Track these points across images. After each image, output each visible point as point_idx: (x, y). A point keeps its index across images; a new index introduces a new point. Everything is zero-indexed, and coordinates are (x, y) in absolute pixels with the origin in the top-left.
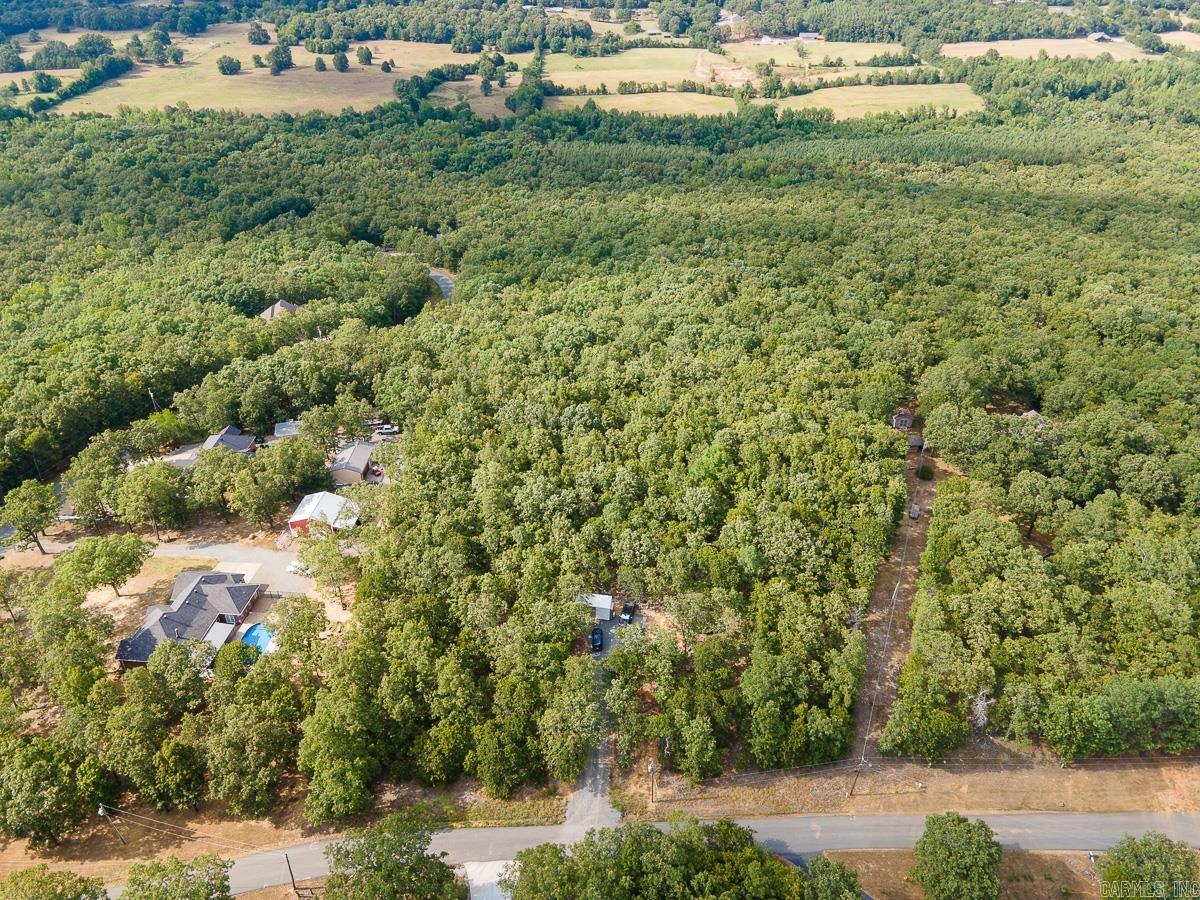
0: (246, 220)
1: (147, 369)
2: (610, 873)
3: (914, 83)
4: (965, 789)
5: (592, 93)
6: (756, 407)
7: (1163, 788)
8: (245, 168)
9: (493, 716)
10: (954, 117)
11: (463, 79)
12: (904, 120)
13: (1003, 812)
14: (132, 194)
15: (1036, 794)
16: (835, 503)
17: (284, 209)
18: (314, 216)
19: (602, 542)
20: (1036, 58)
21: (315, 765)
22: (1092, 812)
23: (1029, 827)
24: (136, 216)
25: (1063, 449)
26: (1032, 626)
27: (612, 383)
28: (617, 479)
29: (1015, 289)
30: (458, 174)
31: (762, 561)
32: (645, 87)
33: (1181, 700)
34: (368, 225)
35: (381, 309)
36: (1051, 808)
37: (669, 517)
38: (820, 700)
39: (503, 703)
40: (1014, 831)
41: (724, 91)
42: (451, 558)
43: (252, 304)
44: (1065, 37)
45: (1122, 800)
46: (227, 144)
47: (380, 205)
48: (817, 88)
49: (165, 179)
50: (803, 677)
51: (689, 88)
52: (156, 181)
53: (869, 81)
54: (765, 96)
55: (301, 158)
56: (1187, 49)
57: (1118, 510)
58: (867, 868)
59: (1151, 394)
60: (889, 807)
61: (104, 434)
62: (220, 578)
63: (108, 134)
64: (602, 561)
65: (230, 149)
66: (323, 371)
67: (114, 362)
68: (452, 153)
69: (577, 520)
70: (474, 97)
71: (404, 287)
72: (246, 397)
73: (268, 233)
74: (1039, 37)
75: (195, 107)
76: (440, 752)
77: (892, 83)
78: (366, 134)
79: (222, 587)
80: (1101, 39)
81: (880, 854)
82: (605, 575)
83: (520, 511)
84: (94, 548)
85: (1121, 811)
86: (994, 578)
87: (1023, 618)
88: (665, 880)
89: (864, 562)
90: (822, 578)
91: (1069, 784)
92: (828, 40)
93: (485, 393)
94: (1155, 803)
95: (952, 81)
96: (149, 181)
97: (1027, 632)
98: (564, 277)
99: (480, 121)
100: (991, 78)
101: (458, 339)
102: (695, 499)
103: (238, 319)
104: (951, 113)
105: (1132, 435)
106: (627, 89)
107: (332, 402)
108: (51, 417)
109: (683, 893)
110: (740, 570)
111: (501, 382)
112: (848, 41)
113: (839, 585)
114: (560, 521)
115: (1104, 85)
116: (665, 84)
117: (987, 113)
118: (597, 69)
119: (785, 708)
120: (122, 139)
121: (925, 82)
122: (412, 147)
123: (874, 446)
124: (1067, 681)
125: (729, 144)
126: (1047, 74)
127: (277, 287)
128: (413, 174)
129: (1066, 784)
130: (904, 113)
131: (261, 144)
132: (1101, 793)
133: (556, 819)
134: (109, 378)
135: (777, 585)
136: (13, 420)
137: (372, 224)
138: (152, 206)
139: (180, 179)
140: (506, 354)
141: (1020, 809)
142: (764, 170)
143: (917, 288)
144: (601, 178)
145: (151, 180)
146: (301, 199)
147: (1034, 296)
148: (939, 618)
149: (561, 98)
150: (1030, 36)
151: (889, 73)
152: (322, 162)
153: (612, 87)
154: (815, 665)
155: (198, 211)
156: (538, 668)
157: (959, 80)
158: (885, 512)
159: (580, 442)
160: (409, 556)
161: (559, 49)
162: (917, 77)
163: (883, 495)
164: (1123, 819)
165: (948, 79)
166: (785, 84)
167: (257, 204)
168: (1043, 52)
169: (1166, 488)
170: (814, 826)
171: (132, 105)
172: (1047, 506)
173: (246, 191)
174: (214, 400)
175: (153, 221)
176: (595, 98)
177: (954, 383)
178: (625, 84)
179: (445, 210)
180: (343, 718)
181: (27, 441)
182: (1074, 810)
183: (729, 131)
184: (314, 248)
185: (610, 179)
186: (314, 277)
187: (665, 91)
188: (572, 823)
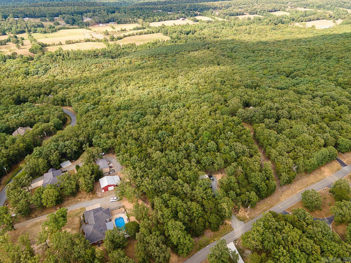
5: (58, 45)
10: (165, 41)
11: (5, 44)
12: (153, 44)
15: (308, 182)
20: (173, 25)
28: (190, 146)
32: (74, 41)
36: (311, 184)
41: (99, 41)
44: (175, 20)
51: (88, 41)
53: (137, 34)
54: (111, 41)
56: (202, 20)
60: (288, 196)
62: (97, 210)
70: (16, 50)
74: (169, 20)
80: (183, 20)
81: (294, 206)
92: (118, 24)
100: (167, 31)
102: (212, 145)
106: (69, 43)
112: (124, 24)
115: (192, 31)
116: (80, 40)
117: (172, 40)
118: (53, 37)
121: (151, 33)
126: (179, 29)
129: (310, 178)
130: (152, 42)
133: (231, 229)
141: (307, 186)
142: (131, 61)
150: (167, 20)
151: (140, 32)
153: (63, 42)
157: (159, 32)
161: (35, 32)
162: (148, 32)
165: (156, 32)
166: (115, 37)
168: (174, 24)
176: (60, 47)
178: (67, 41)
182: (315, 182)
187: (81, 42)
188: (235, 228)
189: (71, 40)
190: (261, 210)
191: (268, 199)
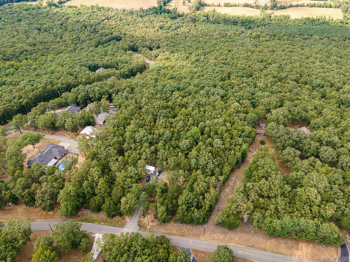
0: (103, 41)
1: (59, 85)
2: (123, 245)
3: (323, 7)
4: (237, 238)
5: (216, 6)
6: (216, 116)
7: (298, 249)
8: (108, 25)
9: (111, 196)
10: (332, 20)
12: (314, 20)
13: (246, 247)
14: (77, 31)
15: (257, 244)
16: (226, 149)
17: (114, 39)
18: (121, 42)
19: (156, 152)
21: (61, 202)
22: (272, 252)
23: (252, 253)
24: (75, 38)
25: (305, 141)
26: (270, 195)
27: (178, 104)
28: (165, 134)
29: (319, 85)
30: (165, 31)
31: (197, 164)
32: (232, 5)
33: (304, 226)
34: (135, 46)
35: (127, 73)
36: (261, 249)
37: (177, 147)
38: (199, 207)
39: (114, 193)
40: (247, 253)
41: (257, 7)
42: (112, 151)
43: (93, 68)
45: (284, 251)
46: (104, 18)
47: (140, 40)
48: (289, 7)
49: (86, 27)
50: (196, 200)
51: (246, 5)
52: (83, 28)
53: (307, 6)
54: (271, 9)
55: (123, 23)
57: (313, 163)
58: (201, 255)
59: (344, 126)
60: (214, 239)
61: (42, 103)
62: (58, 147)
63: (75, 13)
64: (154, 157)
65: (105, 19)
66: (100, 91)
67: (51, 83)
68: (166, 24)
69: (151, 144)
70: (180, 5)
71: (135, 67)
72: (79, 97)
73: (107, 46)
75: (100, 6)
76: (95, 203)
77: (315, 7)
78: (144, 16)
79: (57, 149)
81: (206, 252)
82: (154, 162)
83: (136, 140)
84: (27, 135)
85: (282, 254)
86: (264, 180)
87: (268, 192)
88: (136, 249)
89: (227, 169)
90: (212, 171)
91: (268, 243)
93: (141, 103)
94: (293, 254)
95: (336, 8)
96: (82, 28)
97: (269, 197)
98: (181, 67)
99: (178, 14)
101: (141, 85)
102: (184, 143)
103: (88, 72)
104: (331, 19)
105: (329, 139)
107: (100, 101)
108: (31, 96)
109: (140, 254)
110: (190, 166)
111: (145, 100)
113: (216, 174)
114: (146, 144)
116: (239, 4)
117: (343, 20)
119: (189, 207)
120: (78, 15)
121: (326, 7)
122: (155, 21)
123: (244, 134)
124: (274, 214)
125: (252, 26)
127: (102, 63)
128: (153, 30)
129: (268, 242)
130: (315, 18)
131: (114, 18)
132: (277, 247)
133: (123, 226)
134: (49, 87)
135: (199, 172)
136: (22, 96)
137: (136, 46)
138: (80, 35)
139: (89, 28)
140: (151, 92)
141: (251, 247)
142: (259, 36)
143: (287, 81)
144: (207, 35)
145: (82, 27)
146: (119, 36)
147: (325, 88)
148: (242, 189)
149: (205, 7)
151: (315, 3)
152: (129, 25)
153: (222, 4)
154: (201, 197)
155: (91, 38)
156: (126, 185)
157: (338, 7)
158: (239, 154)
159: (161, 121)
160: (102, 149)
162: (324, 5)
163: (239, 149)
164: (282, 256)
165: (334, 7)
166: (278, 5)
167: (107, 37)
169: (333, 158)
170: (191, 241)
171: (84, 4)
172: (291, 159)
173: (105, 32)
174: (71, 96)
175: (79, 40)
176: (216, 8)
177: (278, 115)
178: (226, 4)
179: (157, 43)
180: (70, 191)
181: (23, 103)
182: (268, 250)
183: (253, 21)
184: (117, 52)
185: (210, 36)
186: (113, 61)
187: (239, 6)
188: (126, 228)
189: (230, 3)
190: (168, 231)
191: (188, 227)
